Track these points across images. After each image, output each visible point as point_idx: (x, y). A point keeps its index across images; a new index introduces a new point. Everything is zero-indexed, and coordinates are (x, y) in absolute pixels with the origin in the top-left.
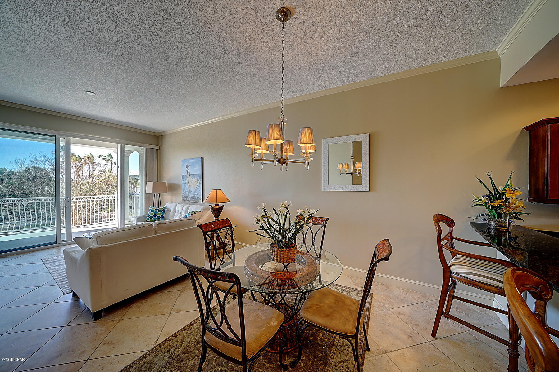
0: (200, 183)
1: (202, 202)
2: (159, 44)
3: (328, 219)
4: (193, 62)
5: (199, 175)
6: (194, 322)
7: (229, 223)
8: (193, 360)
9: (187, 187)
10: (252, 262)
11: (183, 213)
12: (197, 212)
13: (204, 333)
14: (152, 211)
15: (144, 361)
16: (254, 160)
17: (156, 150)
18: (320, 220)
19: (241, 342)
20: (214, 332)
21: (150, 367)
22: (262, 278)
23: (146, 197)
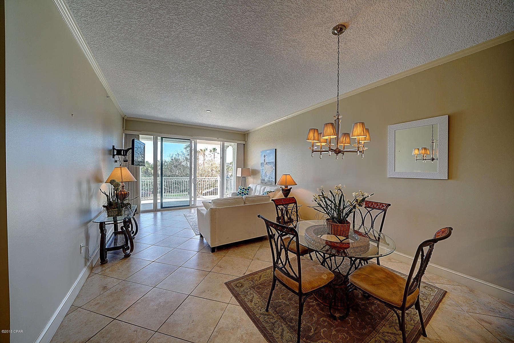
0: (273, 169)
1: (275, 184)
2: (248, 74)
3: (390, 205)
4: (270, 80)
5: (273, 162)
6: (268, 268)
7: (294, 201)
8: (267, 291)
9: (264, 172)
10: (311, 231)
11: (261, 192)
12: (271, 192)
13: (274, 270)
14: (241, 189)
15: (239, 281)
16: (313, 151)
17: (243, 145)
18: (380, 205)
19: (298, 279)
20: (281, 269)
21: (242, 286)
22: (317, 243)
23: (237, 179)
